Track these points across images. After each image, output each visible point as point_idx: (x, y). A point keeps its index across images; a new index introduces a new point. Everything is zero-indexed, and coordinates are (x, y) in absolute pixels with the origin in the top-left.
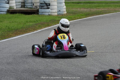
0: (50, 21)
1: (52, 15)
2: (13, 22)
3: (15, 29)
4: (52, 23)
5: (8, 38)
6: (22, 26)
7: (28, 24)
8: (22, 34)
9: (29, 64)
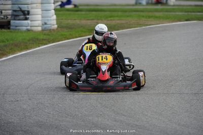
0: (29, 41)
1: (32, 31)
4: (33, 44)
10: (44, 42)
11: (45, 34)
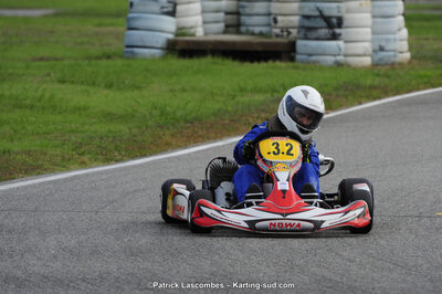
0: (336, 89)
1: (349, 66)
2: (184, 90)
3: (189, 118)
4: (346, 97)
5: (155, 153)
6: (217, 106)
7: (245, 99)
8: (215, 139)
9: (217, 257)
10: (375, 93)
11: (378, 75)
